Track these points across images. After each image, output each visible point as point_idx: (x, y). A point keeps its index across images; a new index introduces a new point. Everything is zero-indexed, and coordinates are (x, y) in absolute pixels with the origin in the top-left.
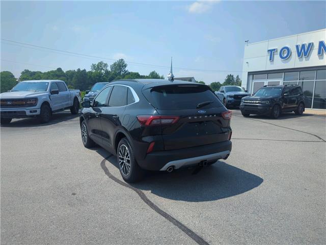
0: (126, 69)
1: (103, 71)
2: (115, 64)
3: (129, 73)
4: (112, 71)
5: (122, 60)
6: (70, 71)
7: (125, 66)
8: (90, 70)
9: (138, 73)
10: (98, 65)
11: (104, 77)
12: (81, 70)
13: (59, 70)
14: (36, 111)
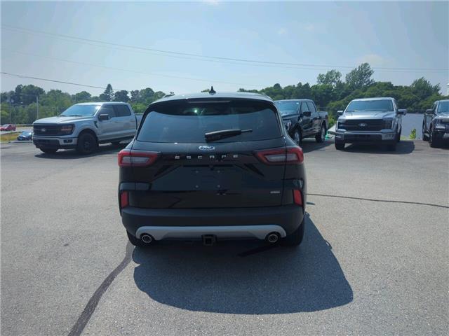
0: (371, 78)
1: (333, 83)
2: (353, 72)
3: (376, 84)
4: (348, 82)
5: (366, 64)
6: (289, 86)
7: (370, 74)
8: (316, 84)
9: (390, 83)
10: (327, 76)
11: (335, 92)
12: (303, 84)
13: (277, 86)
14: (71, 141)
